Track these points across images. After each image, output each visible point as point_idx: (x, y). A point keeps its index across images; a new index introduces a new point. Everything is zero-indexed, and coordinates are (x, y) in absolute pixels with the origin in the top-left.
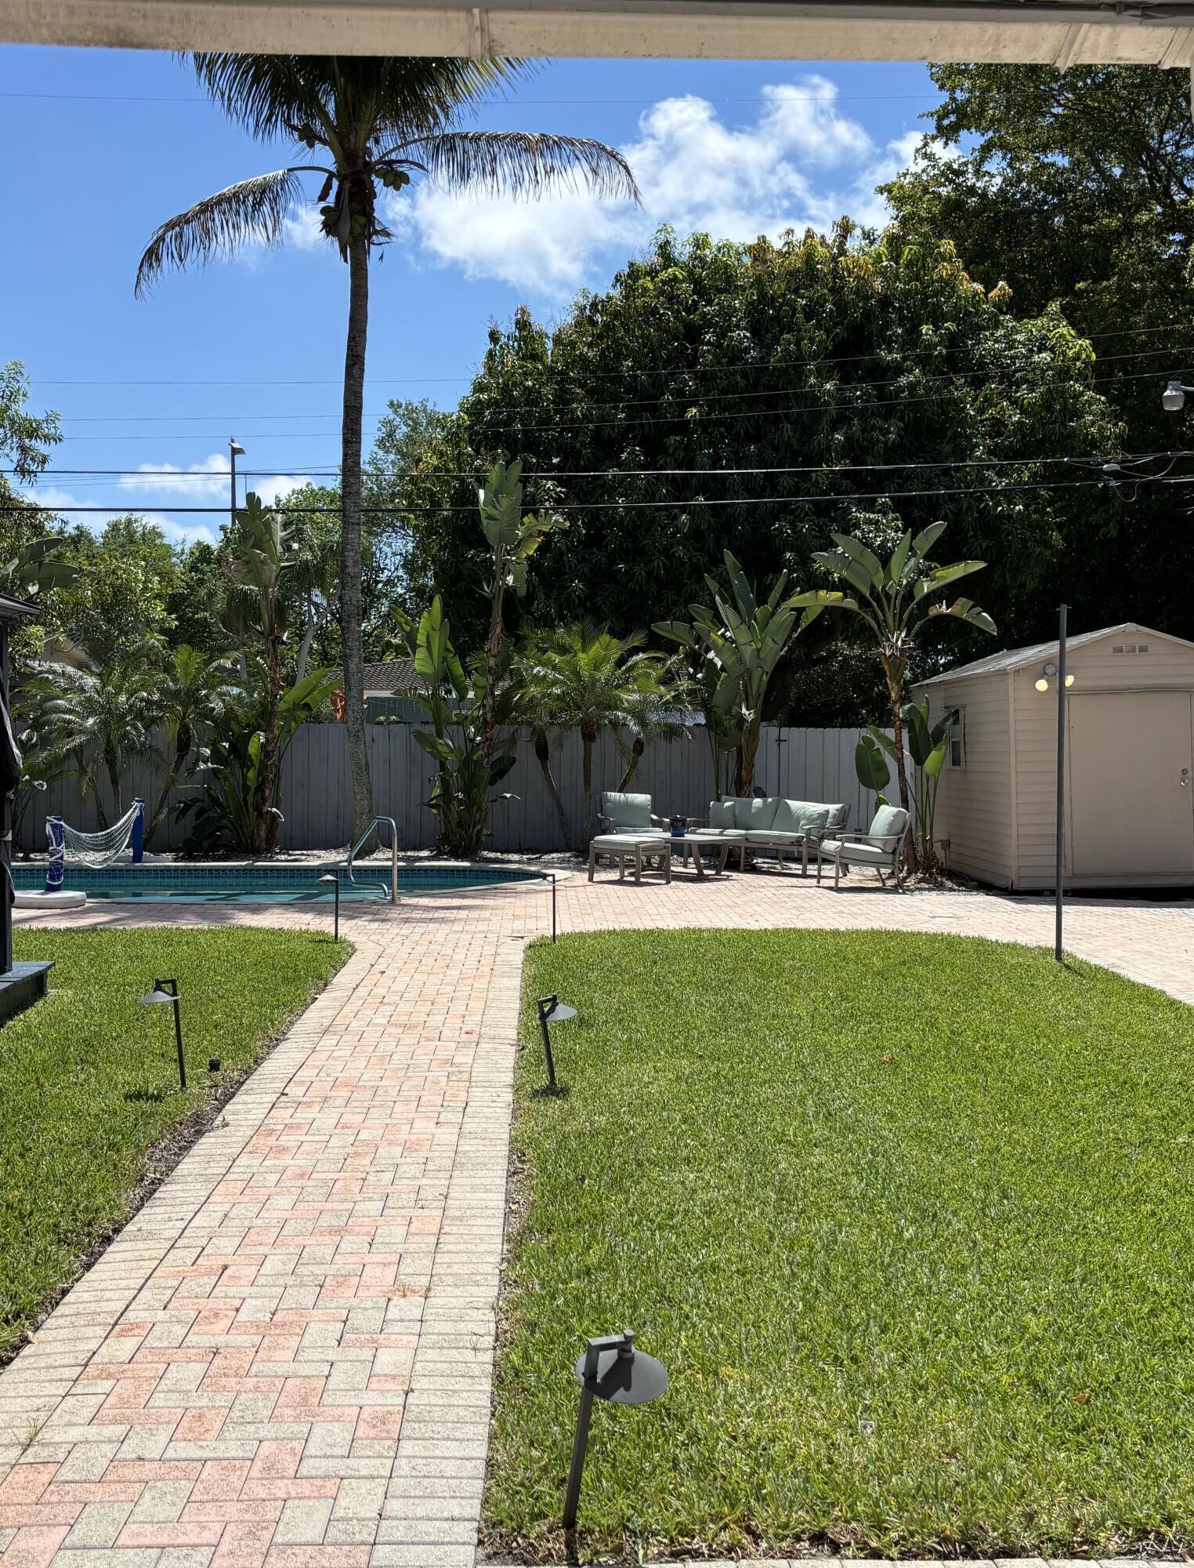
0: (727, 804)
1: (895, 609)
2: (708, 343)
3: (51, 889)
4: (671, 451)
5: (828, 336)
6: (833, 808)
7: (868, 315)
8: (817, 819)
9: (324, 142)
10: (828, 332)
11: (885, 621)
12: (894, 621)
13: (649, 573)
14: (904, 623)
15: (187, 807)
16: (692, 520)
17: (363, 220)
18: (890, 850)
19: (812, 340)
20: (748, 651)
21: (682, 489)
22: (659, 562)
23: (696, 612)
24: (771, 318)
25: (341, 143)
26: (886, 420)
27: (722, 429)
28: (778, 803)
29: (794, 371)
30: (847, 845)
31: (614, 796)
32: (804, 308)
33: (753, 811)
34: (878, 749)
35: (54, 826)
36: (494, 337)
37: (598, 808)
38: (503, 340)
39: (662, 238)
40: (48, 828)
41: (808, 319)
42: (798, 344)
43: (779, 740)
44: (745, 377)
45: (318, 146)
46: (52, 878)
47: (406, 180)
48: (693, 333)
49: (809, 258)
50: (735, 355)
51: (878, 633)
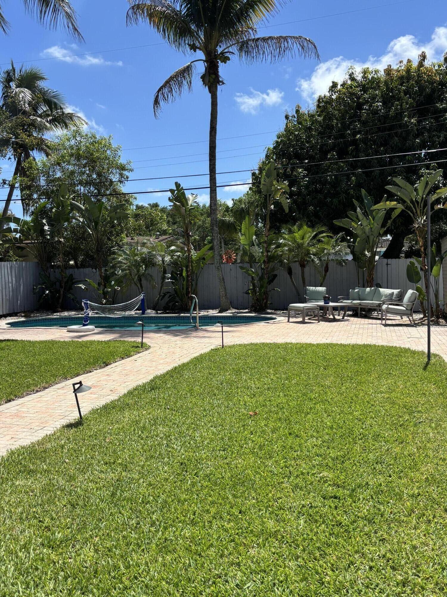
0: (356, 290)
1: (421, 207)
2: (365, 109)
3: (84, 325)
4: (350, 153)
5: (414, 101)
6: (396, 291)
7: (433, 91)
8: (388, 296)
9: (200, 49)
10: (413, 99)
11: (416, 212)
12: (420, 213)
13: (339, 201)
14: (425, 213)
15: (165, 295)
16: (357, 179)
17: (214, 76)
18: (409, 308)
19: (407, 103)
20: (367, 229)
21: (353, 166)
22: (343, 196)
23: (350, 214)
24: (391, 96)
25: (206, 49)
26: (440, 132)
27: (371, 142)
28: (376, 289)
29: (399, 115)
30: (390, 306)
31: (312, 288)
32: (404, 91)
33: (366, 293)
34: (416, 266)
35: (85, 303)
36: (287, 117)
37: (305, 293)
38: (290, 118)
39: (350, 71)
40: (83, 304)
41: (405, 95)
42: (401, 106)
43: (387, 264)
44: (380, 121)
45: (198, 50)
46: (85, 322)
47: (229, 59)
48: (360, 106)
49: (408, 71)
50: (375, 112)
51: (413, 218)
